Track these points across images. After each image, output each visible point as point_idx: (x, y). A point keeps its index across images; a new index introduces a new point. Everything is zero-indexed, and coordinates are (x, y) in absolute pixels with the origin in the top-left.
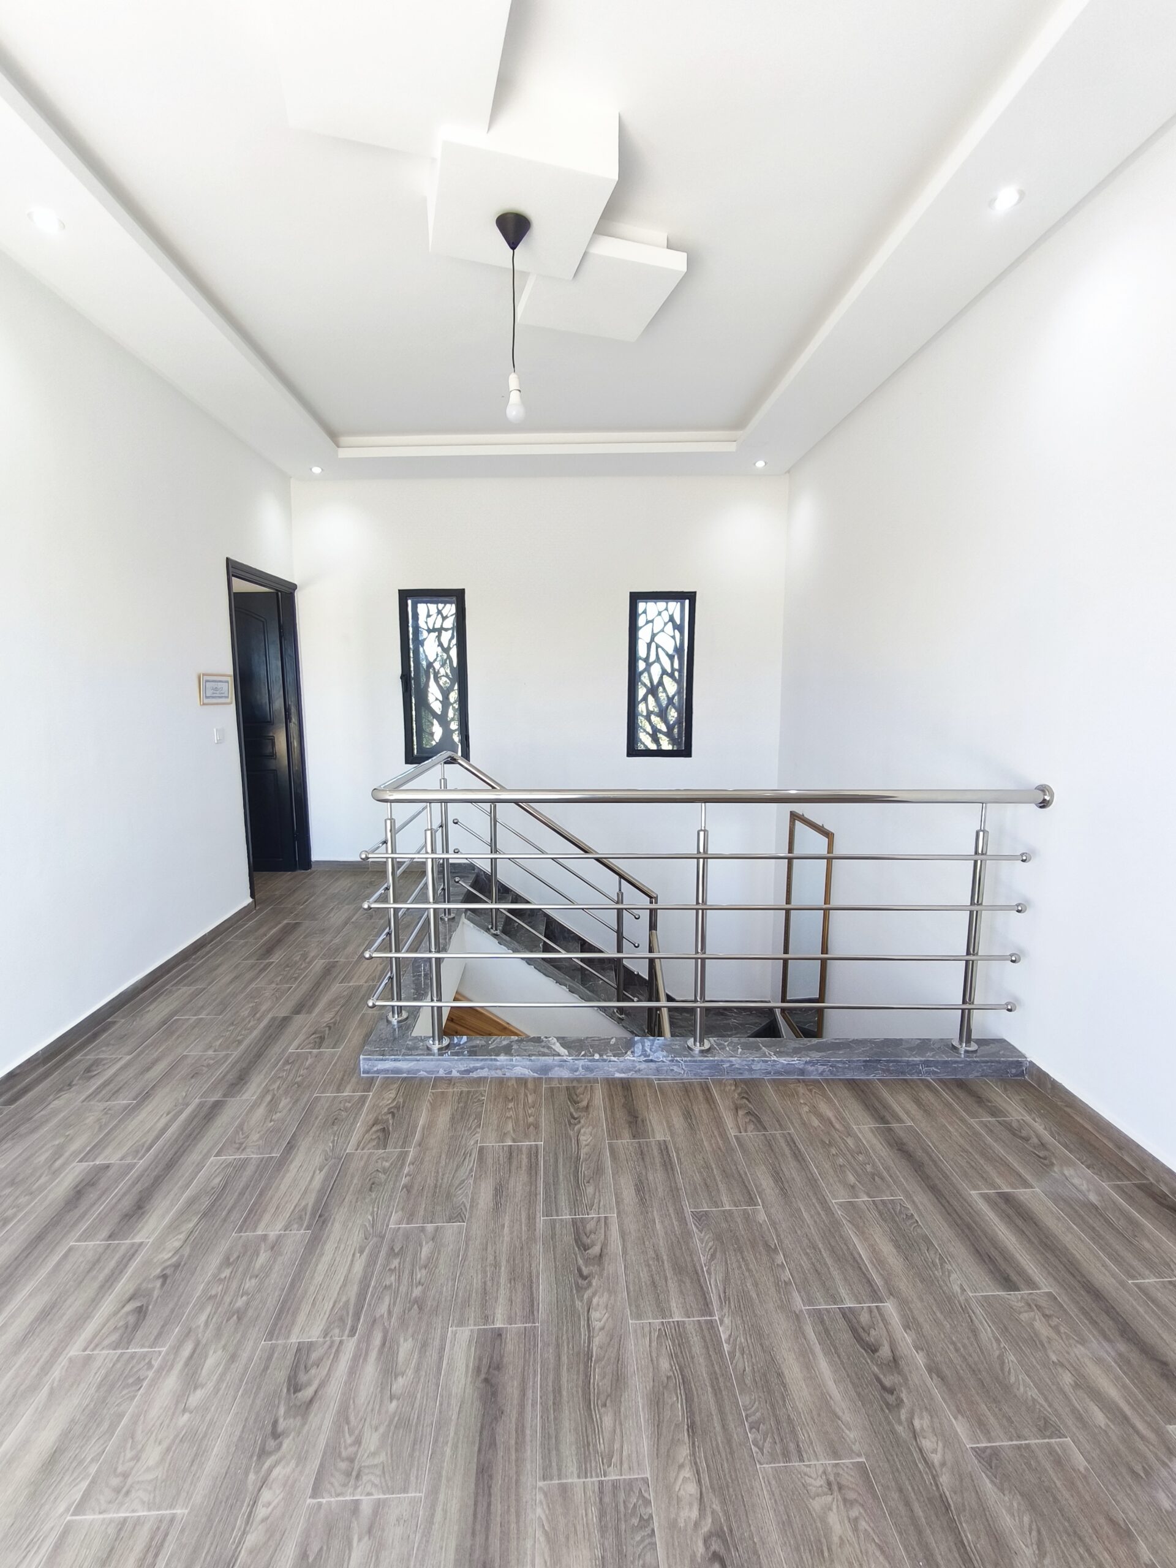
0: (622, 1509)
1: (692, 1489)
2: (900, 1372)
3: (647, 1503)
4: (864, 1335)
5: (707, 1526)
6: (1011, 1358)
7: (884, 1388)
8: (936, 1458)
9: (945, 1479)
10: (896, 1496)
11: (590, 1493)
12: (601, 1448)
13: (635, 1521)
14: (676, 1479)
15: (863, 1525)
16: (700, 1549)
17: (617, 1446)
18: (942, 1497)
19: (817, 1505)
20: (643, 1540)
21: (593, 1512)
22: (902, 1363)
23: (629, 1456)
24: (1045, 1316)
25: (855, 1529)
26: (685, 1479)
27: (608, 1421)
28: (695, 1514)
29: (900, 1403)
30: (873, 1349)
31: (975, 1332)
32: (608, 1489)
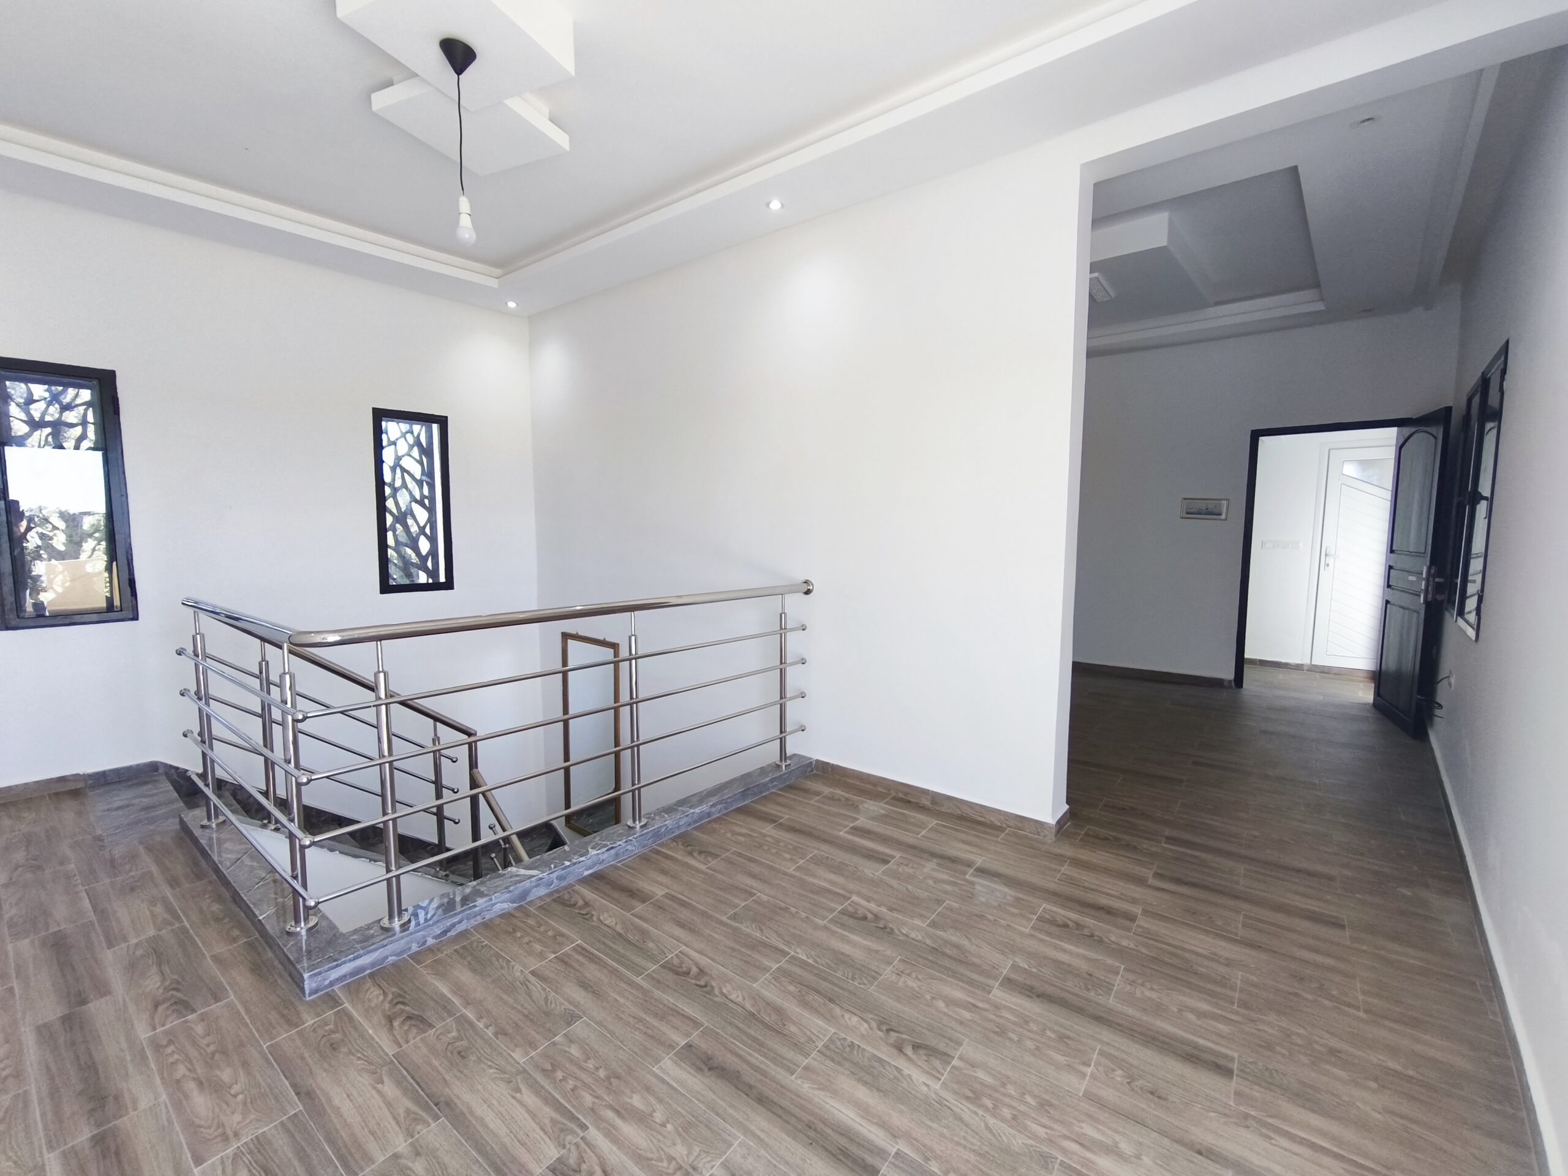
0: (837, 1050)
1: (855, 1019)
2: (882, 919)
3: (845, 1039)
4: (857, 915)
5: (874, 1025)
6: (910, 887)
7: (882, 928)
8: (920, 938)
9: (928, 942)
10: (920, 959)
11: (818, 1059)
12: (803, 1040)
13: (848, 1049)
14: (846, 1022)
15: (919, 977)
16: (881, 1034)
17: (809, 1033)
18: (933, 948)
19: (901, 984)
20: (858, 1051)
21: (828, 1062)
22: (880, 915)
23: (819, 1032)
24: (906, 865)
25: (919, 980)
26: (850, 1019)
27: (793, 1029)
28: (866, 1025)
29: (892, 929)
30: (865, 918)
31: (891, 887)
32: (824, 1050)
